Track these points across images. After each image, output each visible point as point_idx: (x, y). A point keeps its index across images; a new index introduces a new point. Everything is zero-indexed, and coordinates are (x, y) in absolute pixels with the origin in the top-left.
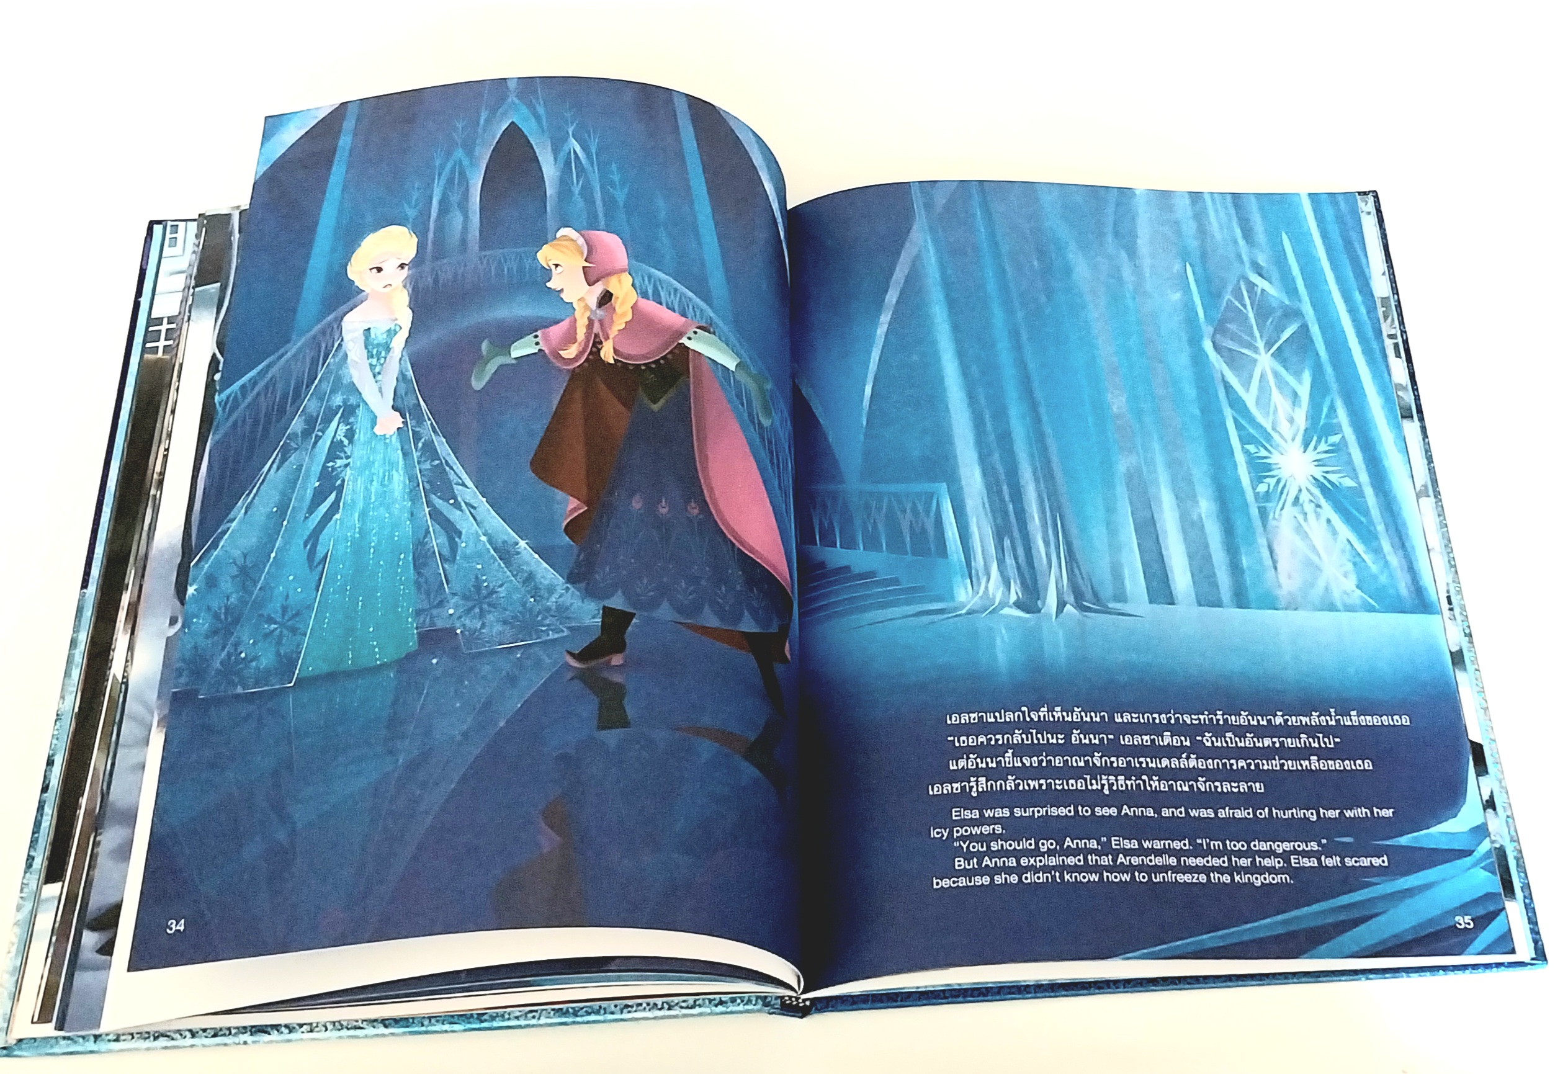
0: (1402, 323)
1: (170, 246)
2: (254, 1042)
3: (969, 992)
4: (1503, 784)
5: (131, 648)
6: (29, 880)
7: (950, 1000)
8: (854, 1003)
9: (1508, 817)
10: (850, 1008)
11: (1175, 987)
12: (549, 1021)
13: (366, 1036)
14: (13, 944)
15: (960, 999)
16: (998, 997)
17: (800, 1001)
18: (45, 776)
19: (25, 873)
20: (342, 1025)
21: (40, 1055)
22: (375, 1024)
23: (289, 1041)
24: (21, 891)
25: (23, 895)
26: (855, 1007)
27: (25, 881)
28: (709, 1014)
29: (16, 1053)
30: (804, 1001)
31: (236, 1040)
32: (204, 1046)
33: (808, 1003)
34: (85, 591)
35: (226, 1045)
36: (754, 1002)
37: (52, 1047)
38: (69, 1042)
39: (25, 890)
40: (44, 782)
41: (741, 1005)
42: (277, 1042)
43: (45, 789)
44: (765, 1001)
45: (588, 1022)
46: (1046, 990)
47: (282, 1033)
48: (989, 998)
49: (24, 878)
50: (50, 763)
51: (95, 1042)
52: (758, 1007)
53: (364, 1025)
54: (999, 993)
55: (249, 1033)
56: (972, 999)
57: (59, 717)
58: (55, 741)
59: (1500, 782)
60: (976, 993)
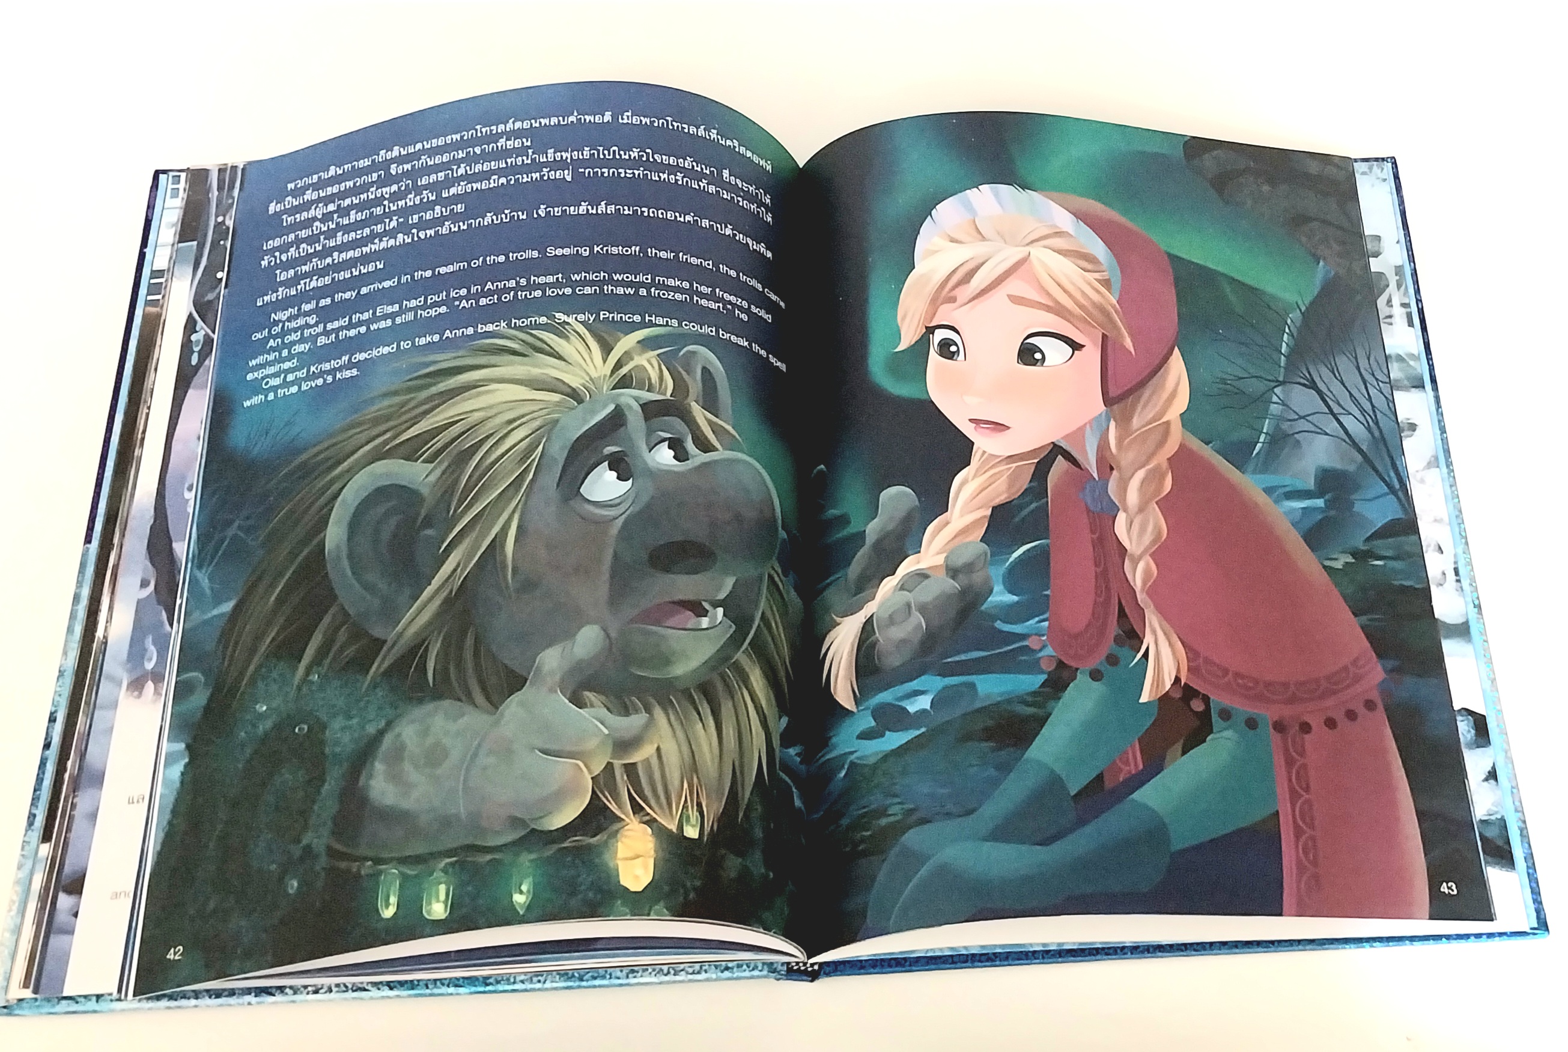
0: (1417, 291)
1: (172, 197)
2: (258, 1003)
3: (977, 958)
4: (1509, 755)
5: (111, 608)
6: (30, 837)
7: (959, 965)
8: (862, 967)
9: (1513, 787)
10: (858, 972)
11: (1182, 953)
12: (555, 985)
13: (372, 998)
14: (13, 902)
15: (969, 964)
16: (1006, 963)
17: (808, 965)
18: (47, 733)
19: (26, 831)
20: (346, 987)
21: (41, 1014)
22: (380, 986)
23: (293, 1002)
24: (23, 849)
25: (23, 853)
26: (862, 971)
27: (27, 839)
28: (716, 980)
29: (17, 1012)
30: (812, 965)
31: (240, 1000)
32: (208, 1006)
33: (816, 967)
34: (88, 545)
35: (230, 1005)
36: (760, 968)
37: (54, 1006)
38: (70, 1001)
39: (26, 848)
40: (46, 739)
41: (747, 972)
42: (282, 1002)
43: (47, 746)
44: (771, 968)
45: (595, 987)
46: (1053, 956)
47: (287, 994)
48: (998, 963)
49: (25, 835)
50: (52, 719)
51: (97, 1001)
52: (765, 972)
53: (369, 987)
54: (1007, 958)
55: (253, 994)
56: (980, 964)
57: (61, 673)
58: (57, 698)
59: (1506, 753)
60: (983, 958)
